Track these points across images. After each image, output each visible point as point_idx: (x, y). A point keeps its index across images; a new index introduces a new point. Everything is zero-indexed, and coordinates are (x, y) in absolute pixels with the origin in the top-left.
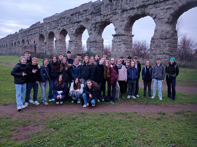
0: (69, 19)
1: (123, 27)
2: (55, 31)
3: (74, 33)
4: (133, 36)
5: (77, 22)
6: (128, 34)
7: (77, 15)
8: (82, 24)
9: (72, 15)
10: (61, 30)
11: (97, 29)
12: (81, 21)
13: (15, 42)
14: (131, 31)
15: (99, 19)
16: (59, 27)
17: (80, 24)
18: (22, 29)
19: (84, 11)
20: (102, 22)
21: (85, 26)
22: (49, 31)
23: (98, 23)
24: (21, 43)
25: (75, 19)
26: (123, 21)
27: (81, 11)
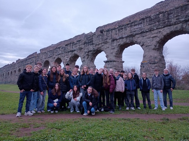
0: (63, 49)
1: (114, 54)
2: (50, 60)
3: (68, 60)
4: (124, 62)
5: (71, 51)
6: (119, 61)
7: (71, 45)
8: (76, 52)
9: (66, 45)
10: (56, 58)
11: (89, 57)
12: (75, 50)
13: (12, 72)
14: (122, 57)
15: (91, 48)
16: (54, 56)
17: (74, 53)
18: (19, 59)
19: (77, 41)
20: (94, 51)
21: (78, 54)
22: (45, 60)
23: (91, 51)
24: (17, 72)
25: (69, 48)
26: (114, 49)
27: (75, 41)
